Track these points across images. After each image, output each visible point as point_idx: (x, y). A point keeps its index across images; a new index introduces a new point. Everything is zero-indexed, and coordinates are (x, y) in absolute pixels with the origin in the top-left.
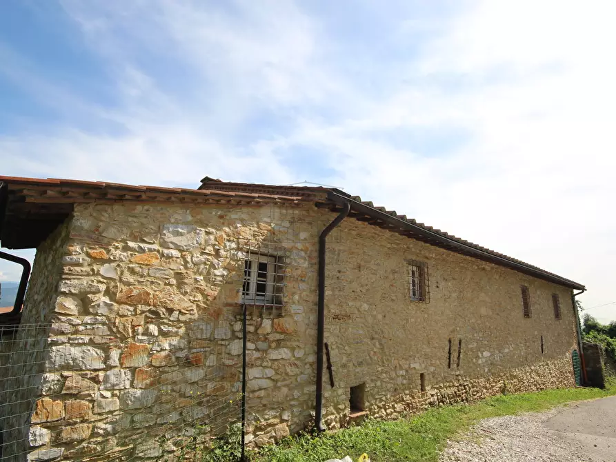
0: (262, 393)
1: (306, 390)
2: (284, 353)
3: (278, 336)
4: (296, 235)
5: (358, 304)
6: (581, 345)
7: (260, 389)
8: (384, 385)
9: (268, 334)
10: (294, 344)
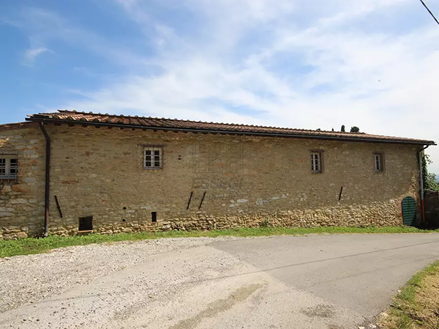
0: (7, 218)
1: (39, 218)
2: (21, 201)
3: (15, 193)
4: (27, 142)
5: (86, 174)
6: (422, 193)
7: (6, 217)
8: (111, 217)
9: (8, 192)
10: (28, 197)
